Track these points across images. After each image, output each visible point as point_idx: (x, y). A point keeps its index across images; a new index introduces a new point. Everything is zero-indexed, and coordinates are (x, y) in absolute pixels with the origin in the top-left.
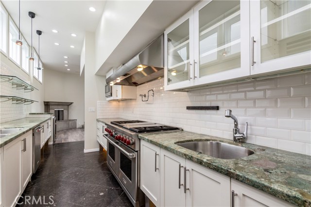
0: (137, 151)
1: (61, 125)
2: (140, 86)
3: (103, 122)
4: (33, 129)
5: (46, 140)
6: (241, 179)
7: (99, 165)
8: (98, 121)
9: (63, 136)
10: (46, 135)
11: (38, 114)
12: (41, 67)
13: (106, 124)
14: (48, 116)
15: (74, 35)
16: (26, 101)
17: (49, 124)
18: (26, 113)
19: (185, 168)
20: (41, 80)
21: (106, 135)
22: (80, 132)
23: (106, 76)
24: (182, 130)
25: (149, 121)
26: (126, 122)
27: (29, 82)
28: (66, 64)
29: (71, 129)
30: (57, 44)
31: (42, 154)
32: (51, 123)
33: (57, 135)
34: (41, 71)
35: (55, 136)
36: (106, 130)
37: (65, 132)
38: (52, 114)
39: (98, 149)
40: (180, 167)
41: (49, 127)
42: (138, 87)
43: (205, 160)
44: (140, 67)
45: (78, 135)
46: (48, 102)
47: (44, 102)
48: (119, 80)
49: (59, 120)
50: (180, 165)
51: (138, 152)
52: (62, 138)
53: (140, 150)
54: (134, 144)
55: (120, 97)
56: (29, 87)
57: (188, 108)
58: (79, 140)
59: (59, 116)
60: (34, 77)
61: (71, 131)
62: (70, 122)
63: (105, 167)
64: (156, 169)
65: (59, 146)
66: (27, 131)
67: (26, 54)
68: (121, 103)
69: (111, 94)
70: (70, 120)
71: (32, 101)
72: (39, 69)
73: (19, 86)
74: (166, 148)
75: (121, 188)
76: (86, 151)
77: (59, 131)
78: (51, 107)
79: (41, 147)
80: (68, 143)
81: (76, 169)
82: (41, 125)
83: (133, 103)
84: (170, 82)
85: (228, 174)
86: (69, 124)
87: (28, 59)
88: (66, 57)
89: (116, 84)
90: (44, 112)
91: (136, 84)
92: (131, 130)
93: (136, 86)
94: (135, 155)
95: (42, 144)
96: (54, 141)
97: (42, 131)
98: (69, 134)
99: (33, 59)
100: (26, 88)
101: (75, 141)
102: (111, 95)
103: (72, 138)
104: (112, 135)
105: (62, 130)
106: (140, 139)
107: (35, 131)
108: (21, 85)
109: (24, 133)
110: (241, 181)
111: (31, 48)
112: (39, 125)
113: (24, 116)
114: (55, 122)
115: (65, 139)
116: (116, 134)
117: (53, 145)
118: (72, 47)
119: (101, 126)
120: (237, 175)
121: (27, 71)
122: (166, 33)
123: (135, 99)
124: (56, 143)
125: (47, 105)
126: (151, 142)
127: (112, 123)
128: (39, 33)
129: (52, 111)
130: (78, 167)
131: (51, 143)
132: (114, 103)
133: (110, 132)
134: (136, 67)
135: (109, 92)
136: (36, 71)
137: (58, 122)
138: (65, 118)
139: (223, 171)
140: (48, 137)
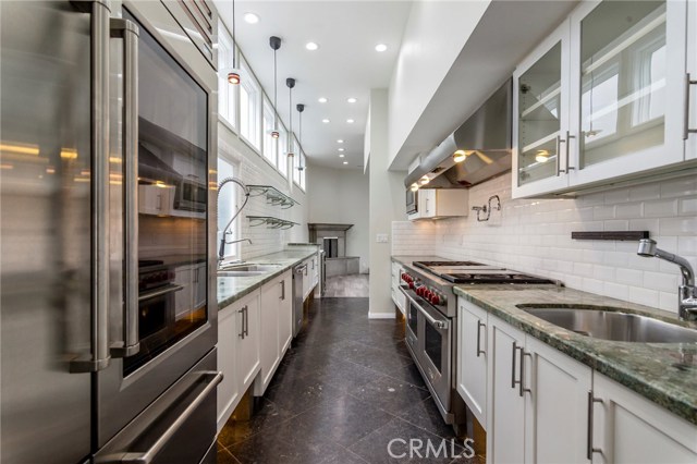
0: (450, 318)
1: (334, 266)
2: (475, 188)
3: (400, 263)
4: (293, 267)
5: (311, 289)
6: (604, 369)
7: (392, 343)
8: (393, 260)
9: (336, 285)
10: (311, 280)
11: (299, 245)
12: (303, 165)
13: (405, 267)
14: (313, 249)
15: (352, 101)
16: (284, 223)
17: (316, 262)
18: (283, 244)
19: (522, 350)
20: (303, 186)
21: (404, 287)
22: (363, 280)
23: (407, 171)
24: (562, 285)
25: (493, 264)
26: (440, 264)
27: (286, 193)
28: (342, 153)
29: (349, 275)
30: (326, 121)
31: (305, 312)
32: (317, 260)
33: (327, 282)
34: (303, 172)
35: (323, 286)
36: (404, 277)
37: (340, 280)
38: (318, 245)
39: (392, 315)
40: (515, 347)
41: (316, 268)
42: (471, 190)
43: (552, 335)
44: (459, 155)
45: (361, 286)
46: (313, 225)
47: (309, 225)
48: (426, 180)
49: (330, 256)
50: (514, 344)
51: (453, 319)
52: (334, 289)
53: (457, 316)
54: (445, 304)
55: (432, 214)
56: (288, 201)
57: (577, 236)
58: (362, 295)
59: (331, 250)
60: (294, 183)
61: (349, 278)
62: (349, 262)
63: (402, 347)
64: (479, 352)
65: (331, 302)
66: (286, 270)
67: (283, 149)
68: (438, 226)
69: (416, 207)
70: (348, 258)
71: (292, 224)
72: (301, 169)
73: (275, 199)
74: (495, 312)
75: (427, 388)
76: (371, 315)
77: (330, 278)
78: (319, 233)
79: (304, 299)
80: (345, 298)
81: (354, 343)
82: (304, 263)
83: (462, 224)
84: (527, 180)
85: (585, 360)
86: (346, 265)
87: (285, 157)
88: (340, 141)
89: (423, 187)
90: (307, 242)
91: (466, 185)
92: (443, 277)
93: (468, 188)
94: (447, 324)
95: (305, 295)
96: (323, 293)
97: (304, 272)
98: (347, 283)
99: (292, 155)
100: (283, 203)
101: (355, 296)
102: (416, 209)
103: (352, 290)
104: (412, 287)
105: (336, 276)
106: (457, 296)
107: (296, 272)
108: (277, 199)
109: (282, 272)
110: (605, 374)
111: (290, 133)
112: (300, 263)
113: (281, 248)
114: (324, 259)
115: (340, 291)
116: (418, 285)
117: (322, 299)
118: (350, 121)
119: (397, 269)
120: (599, 362)
121: (285, 174)
122: (517, 75)
123: (466, 217)
124: (326, 296)
125: (313, 229)
126: (473, 300)
127: (414, 264)
128: (301, 108)
129: (320, 241)
130: (356, 340)
131: (318, 296)
132: (425, 226)
133: (409, 281)
134: (452, 156)
135: (413, 204)
136: (296, 172)
137: (328, 261)
138: (341, 254)
139: (578, 354)
140: (314, 285)
